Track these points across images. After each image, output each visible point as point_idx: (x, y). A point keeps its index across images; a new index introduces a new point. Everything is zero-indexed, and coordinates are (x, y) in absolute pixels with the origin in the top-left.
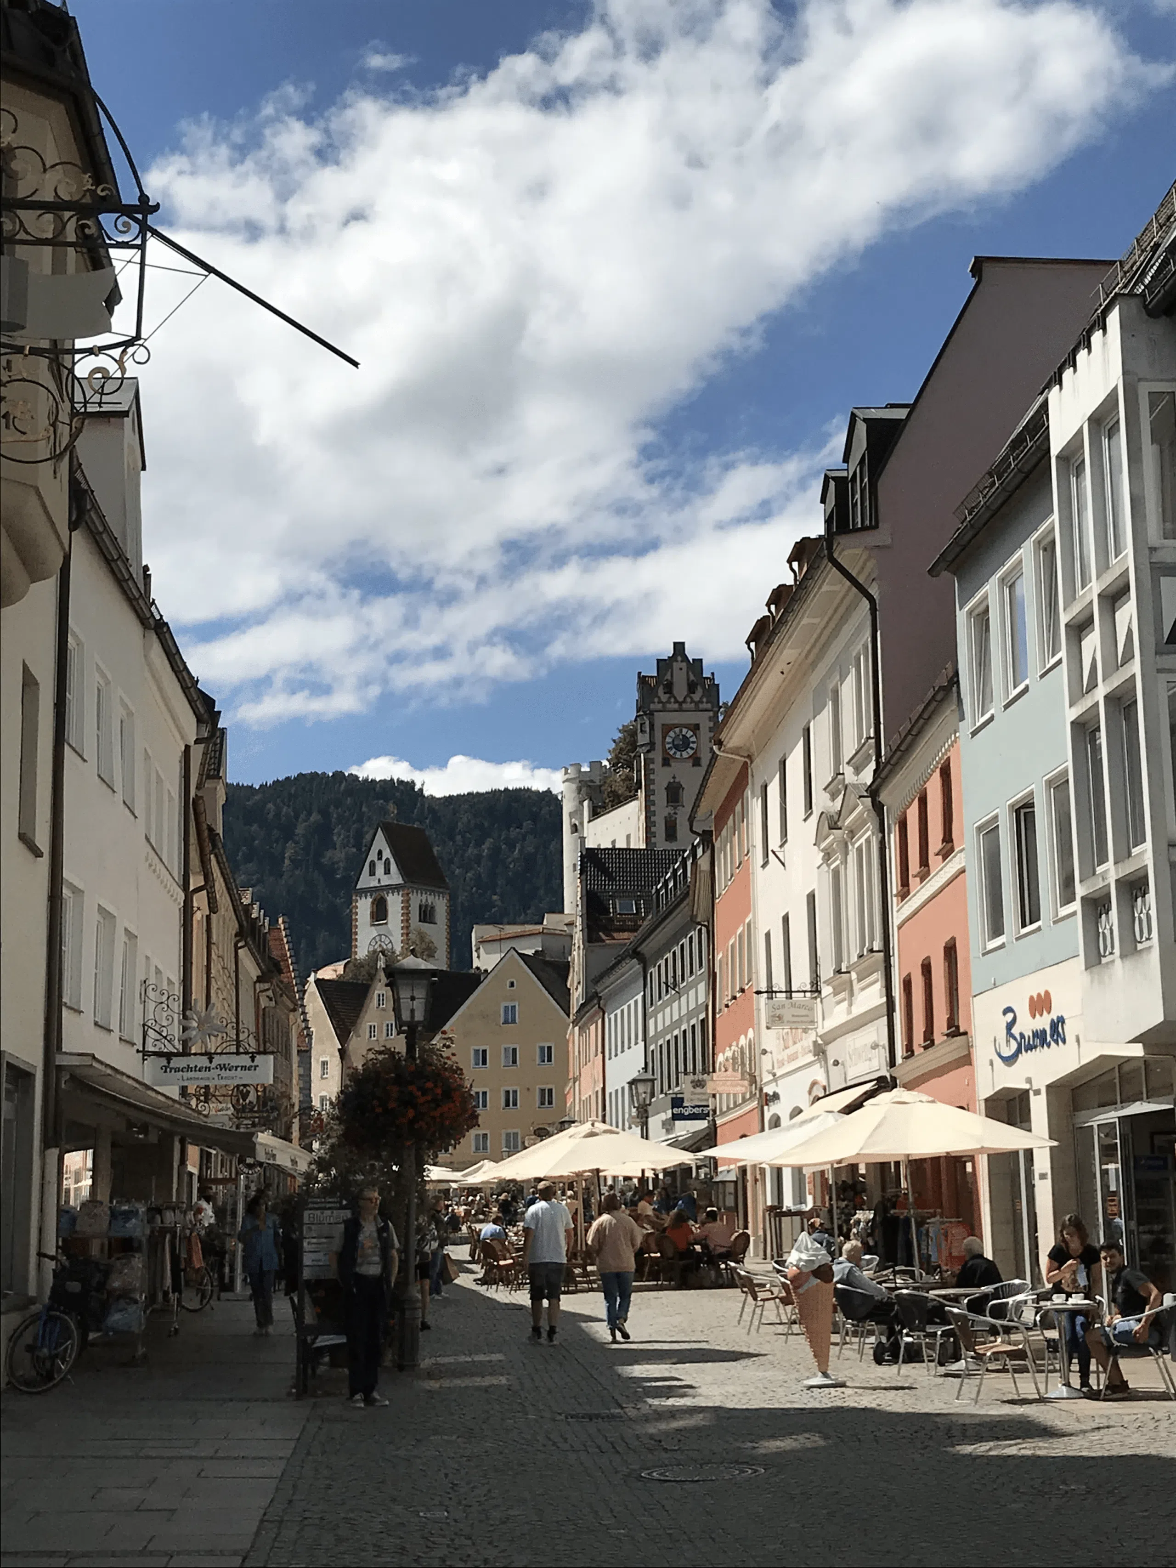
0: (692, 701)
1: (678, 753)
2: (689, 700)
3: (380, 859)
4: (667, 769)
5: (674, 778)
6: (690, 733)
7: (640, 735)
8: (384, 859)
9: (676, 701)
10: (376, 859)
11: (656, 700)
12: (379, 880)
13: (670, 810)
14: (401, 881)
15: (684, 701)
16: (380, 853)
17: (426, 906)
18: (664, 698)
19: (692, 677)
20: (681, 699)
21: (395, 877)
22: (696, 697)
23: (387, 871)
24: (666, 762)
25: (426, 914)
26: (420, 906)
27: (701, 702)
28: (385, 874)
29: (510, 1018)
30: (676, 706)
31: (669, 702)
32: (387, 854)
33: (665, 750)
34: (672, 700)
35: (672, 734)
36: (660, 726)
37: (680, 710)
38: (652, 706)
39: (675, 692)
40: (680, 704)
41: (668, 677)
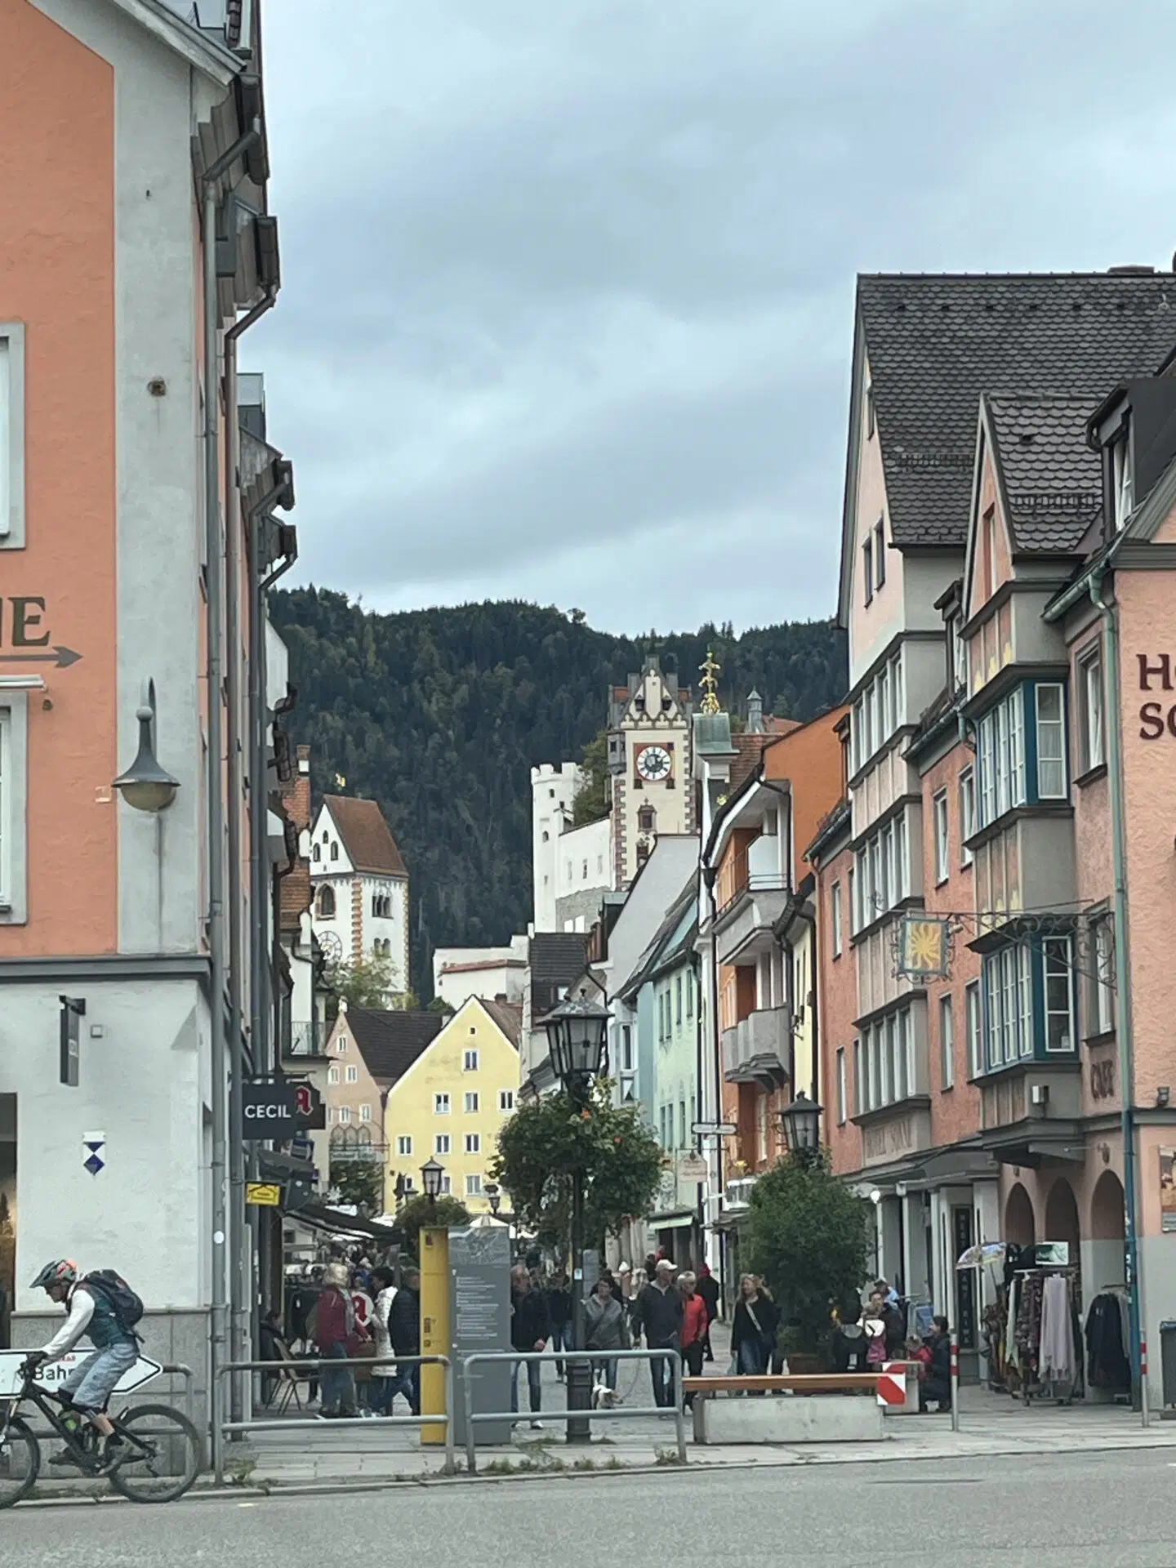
0: (666, 719)
1: (651, 774)
2: (662, 717)
3: (325, 841)
4: (638, 791)
5: (646, 801)
6: (664, 753)
7: (610, 755)
8: (330, 841)
9: (649, 719)
10: (320, 842)
11: (627, 717)
12: (325, 868)
13: (642, 835)
14: (350, 869)
15: (658, 719)
16: (326, 835)
17: (381, 897)
18: (636, 716)
19: (666, 693)
20: (653, 717)
21: (344, 865)
22: (671, 713)
23: (335, 856)
24: (638, 784)
25: (381, 907)
26: (374, 898)
27: (675, 719)
28: (332, 859)
29: (471, 1063)
30: (649, 724)
31: (641, 719)
32: (334, 836)
33: (637, 772)
34: (645, 717)
35: (644, 753)
36: (632, 746)
37: (654, 728)
38: (624, 725)
39: (648, 709)
40: (654, 721)
41: (640, 692)
